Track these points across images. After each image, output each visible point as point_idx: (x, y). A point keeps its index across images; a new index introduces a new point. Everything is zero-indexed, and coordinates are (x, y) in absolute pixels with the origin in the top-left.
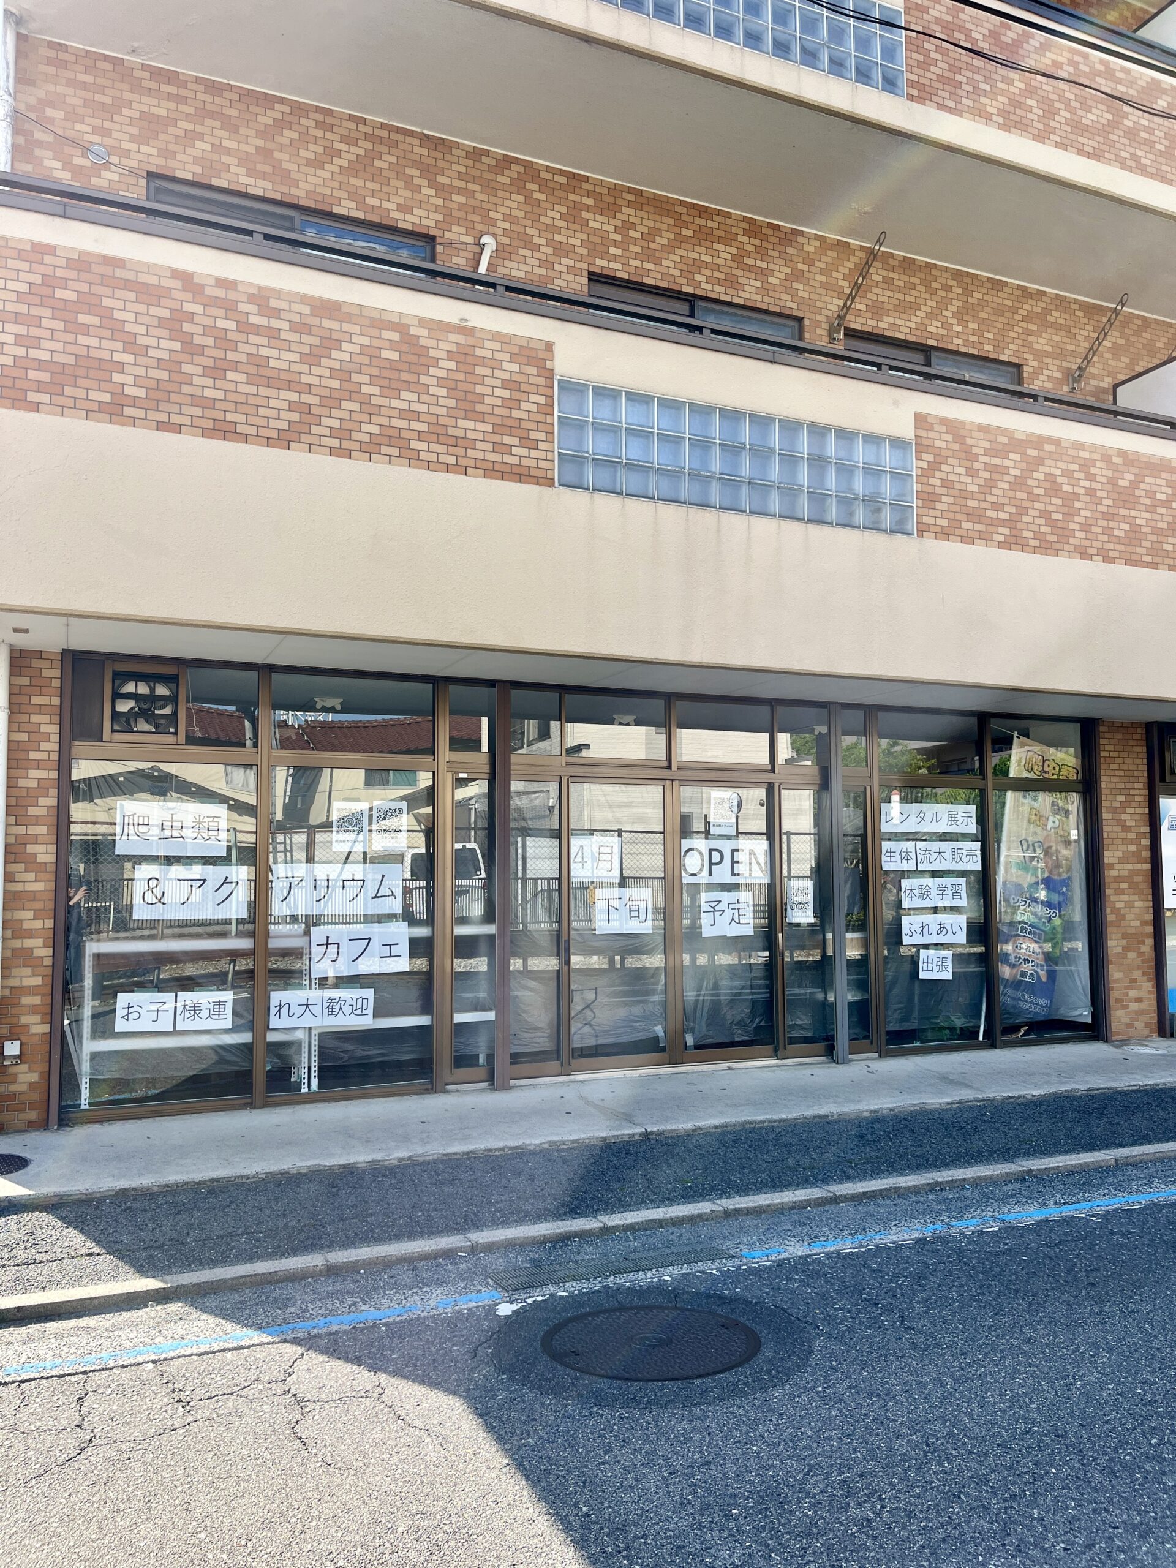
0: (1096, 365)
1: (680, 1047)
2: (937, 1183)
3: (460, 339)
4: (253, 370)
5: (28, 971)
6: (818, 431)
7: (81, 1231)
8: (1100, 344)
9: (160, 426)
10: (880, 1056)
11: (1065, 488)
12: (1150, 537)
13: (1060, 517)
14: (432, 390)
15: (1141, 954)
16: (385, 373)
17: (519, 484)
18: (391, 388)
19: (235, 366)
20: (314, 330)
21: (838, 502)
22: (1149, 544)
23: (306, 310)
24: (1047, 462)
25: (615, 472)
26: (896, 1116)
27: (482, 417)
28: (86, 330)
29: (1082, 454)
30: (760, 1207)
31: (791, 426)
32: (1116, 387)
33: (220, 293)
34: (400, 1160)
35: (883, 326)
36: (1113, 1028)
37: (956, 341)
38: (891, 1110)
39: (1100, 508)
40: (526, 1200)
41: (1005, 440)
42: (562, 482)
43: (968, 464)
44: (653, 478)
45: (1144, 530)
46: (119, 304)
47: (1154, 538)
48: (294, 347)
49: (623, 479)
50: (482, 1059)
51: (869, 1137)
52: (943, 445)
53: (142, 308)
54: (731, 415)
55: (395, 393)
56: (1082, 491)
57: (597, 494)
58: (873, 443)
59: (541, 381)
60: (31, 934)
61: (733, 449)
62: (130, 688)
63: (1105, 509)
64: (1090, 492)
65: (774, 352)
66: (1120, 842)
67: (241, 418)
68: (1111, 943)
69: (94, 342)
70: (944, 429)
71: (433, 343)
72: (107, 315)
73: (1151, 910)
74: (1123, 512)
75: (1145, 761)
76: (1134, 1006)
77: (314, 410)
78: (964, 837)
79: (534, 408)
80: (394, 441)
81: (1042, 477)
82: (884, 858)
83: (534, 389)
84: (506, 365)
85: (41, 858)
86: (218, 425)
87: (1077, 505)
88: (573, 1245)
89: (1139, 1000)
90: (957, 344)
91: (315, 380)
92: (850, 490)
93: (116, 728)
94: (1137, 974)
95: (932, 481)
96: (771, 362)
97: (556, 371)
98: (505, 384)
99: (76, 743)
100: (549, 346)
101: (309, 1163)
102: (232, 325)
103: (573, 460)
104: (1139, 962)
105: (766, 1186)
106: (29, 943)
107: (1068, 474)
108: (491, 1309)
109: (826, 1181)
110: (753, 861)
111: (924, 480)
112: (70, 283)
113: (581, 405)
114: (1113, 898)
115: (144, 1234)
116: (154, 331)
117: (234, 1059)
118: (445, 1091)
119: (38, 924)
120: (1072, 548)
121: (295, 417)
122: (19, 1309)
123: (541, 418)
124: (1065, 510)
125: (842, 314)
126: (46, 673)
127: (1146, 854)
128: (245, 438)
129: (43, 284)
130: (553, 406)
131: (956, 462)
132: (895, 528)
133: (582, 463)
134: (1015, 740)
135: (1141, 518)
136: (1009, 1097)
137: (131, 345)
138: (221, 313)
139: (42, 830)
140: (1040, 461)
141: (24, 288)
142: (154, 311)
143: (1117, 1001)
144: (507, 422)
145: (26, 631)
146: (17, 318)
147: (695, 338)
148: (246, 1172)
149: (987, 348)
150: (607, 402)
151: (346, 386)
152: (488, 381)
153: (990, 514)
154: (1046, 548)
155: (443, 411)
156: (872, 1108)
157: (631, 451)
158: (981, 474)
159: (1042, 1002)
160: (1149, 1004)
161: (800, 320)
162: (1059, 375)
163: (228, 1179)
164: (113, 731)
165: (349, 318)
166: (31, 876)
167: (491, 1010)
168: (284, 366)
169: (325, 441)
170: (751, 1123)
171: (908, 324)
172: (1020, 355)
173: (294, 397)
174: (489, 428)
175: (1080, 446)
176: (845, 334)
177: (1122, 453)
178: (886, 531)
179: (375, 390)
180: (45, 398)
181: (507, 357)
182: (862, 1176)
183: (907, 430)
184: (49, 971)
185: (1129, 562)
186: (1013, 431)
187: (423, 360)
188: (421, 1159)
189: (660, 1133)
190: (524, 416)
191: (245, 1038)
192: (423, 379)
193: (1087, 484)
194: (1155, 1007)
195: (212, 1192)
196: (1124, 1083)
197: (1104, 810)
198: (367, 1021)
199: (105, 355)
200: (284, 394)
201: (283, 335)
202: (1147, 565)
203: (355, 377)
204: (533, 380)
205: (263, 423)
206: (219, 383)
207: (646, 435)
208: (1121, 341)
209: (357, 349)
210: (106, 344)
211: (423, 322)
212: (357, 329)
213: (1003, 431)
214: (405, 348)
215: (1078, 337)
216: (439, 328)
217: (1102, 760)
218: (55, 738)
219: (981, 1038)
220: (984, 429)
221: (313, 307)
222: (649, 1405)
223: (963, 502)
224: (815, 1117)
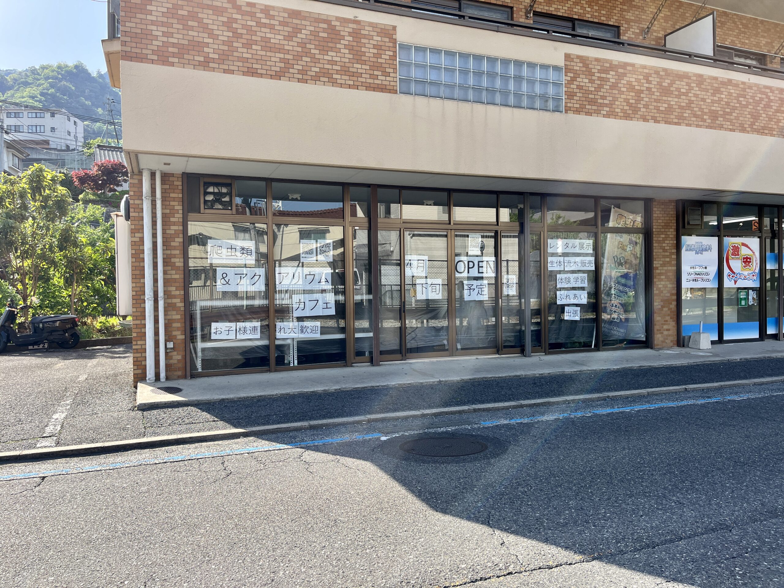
0: (656, 26)
1: (455, 349)
2: (567, 400)
3: (354, 26)
4: (263, 44)
5: (174, 313)
6: (519, 64)
7: (209, 413)
8: (658, 15)
9: (225, 71)
10: (546, 354)
11: (637, 87)
12: (677, 110)
13: (633, 101)
14: (342, 51)
15: (670, 309)
16: (321, 44)
17: (381, 93)
18: (324, 50)
19: (256, 43)
20: (290, 25)
21: (528, 98)
22: (677, 114)
23: (286, 15)
24: (628, 75)
25: (425, 86)
26: (551, 376)
27: (364, 63)
28: (192, 28)
29: (645, 71)
30: (489, 408)
31: (506, 62)
32: (665, 36)
33: (248, 9)
34: (336, 390)
35: (551, 9)
36: (655, 342)
37: (587, 15)
38: (549, 374)
39: (653, 97)
40: (390, 404)
41: (608, 65)
42: (401, 91)
43: (590, 77)
44: (442, 88)
45: (674, 107)
46: (206, 16)
47: (679, 111)
48: (281, 33)
49: (428, 90)
50: (367, 354)
51: (538, 384)
52: (578, 68)
53: (215, 17)
54: (478, 58)
55: (325, 53)
56: (645, 89)
57: (417, 97)
58: (544, 69)
59: (391, 45)
60: (175, 297)
61: (479, 74)
62: (211, 189)
63: (655, 97)
64: (649, 89)
65: (498, 27)
66: (661, 256)
67: (259, 66)
68: (655, 304)
69: (195, 34)
70: (578, 61)
71: (342, 28)
72: (200, 21)
73: (676, 289)
74: (664, 98)
75: (675, 218)
76: (666, 333)
77: (291, 62)
78: (587, 255)
79: (388, 57)
80: (326, 75)
81: (625, 82)
82: (549, 265)
83: (388, 49)
84: (375, 38)
85: (178, 264)
86: (250, 70)
87: (642, 95)
88: (410, 420)
89: (668, 330)
90: (588, 17)
91: (291, 48)
92: (534, 92)
93: (206, 207)
94: (668, 318)
95: (572, 86)
96: (497, 31)
97: (397, 40)
98: (375, 47)
99: (190, 214)
100: (394, 28)
101: (298, 390)
102: (254, 24)
103: (405, 81)
104: (669, 312)
105: (492, 401)
106: (174, 301)
107: (638, 80)
108: (378, 439)
109: (518, 399)
110: (488, 266)
111: (568, 86)
112: (184, 7)
113: (409, 55)
114: (657, 283)
115: (234, 415)
116: (221, 28)
117: (261, 351)
118: (352, 366)
119: (178, 293)
120: (639, 116)
121: (282, 65)
122: (190, 438)
123: (391, 62)
124: (636, 98)
125: (532, 4)
126: (176, 183)
127: (674, 262)
128: (261, 76)
129: (173, 8)
130: (396, 56)
131: (584, 76)
132: (554, 109)
133: (410, 82)
134: (612, 209)
135: (673, 101)
136: (603, 369)
137: (211, 35)
138: (249, 18)
139: (177, 252)
140: (625, 75)
141: (165, 10)
142: (221, 18)
143: (658, 330)
144: (376, 64)
145: (169, 164)
146: (163, 24)
147: (461, 21)
148: (272, 393)
149: (602, 18)
150: (421, 54)
151: (305, 50)
152: (367, 45)
153: (599, 101)
154: (627, 117)
155: (347, 60)
156: (540, 373)
157: (431, 76)
158: (596, 82)
159: (622, 331)
160: (673, 332)
161: (512, 8)
162: (638, 31)
163: (265, 396)
164: (205, 209)
165: (305, 18)
166: (174, 272)
167: (371, 332)
168: (277, 42)
169: (296, 76)
170: (486, 378)
171: (564, 8)
172: (619, 21)
173: (282, 56)
174: (368, 67)
175: (644, 67)
176: (533, 14)
177: (665, 70)
178: (550, 111)
179: (317, 52)
180: (176, 60)
181: (375, 34)
182: (534, 398)
183: (561, 62)
184: (183, 313)
185: (666, 122)
186: (612, 61)
187: (338, 37)
188: (345, 390)
189: (446, 381)
190: (383, 61)
191: (265, 342)
192: (338, 46)
193: (647, 85)
194: (676, 333)
195: (259, 401)
196: (656, 364)
197: (654, 242)
198: (317, 336)
199: (200, 40)
200: (278, 55)
201: (276, 27)
202: (676, 124)
203: (308, 46)
204: (387, 44)
205: (269, 68)
206: (249, 51)
207: (439, 68)
208: (669, 14)
209: (309, 33)
210: (201, 35)
211: (338, 19)
212: (308, 23)
213: (606, 61)
214: (330, 31)
215: (647, 12)
216: (344, 21)
217: (654, 218)
218: (181, 212)
219: (593, 347)
220: (597, 60)
221: (289, 14)
222: (443, 463)
223: (586, 95)
224: (514, 376)
